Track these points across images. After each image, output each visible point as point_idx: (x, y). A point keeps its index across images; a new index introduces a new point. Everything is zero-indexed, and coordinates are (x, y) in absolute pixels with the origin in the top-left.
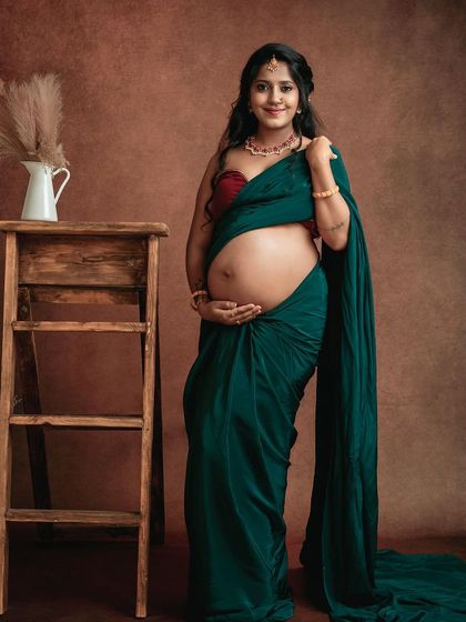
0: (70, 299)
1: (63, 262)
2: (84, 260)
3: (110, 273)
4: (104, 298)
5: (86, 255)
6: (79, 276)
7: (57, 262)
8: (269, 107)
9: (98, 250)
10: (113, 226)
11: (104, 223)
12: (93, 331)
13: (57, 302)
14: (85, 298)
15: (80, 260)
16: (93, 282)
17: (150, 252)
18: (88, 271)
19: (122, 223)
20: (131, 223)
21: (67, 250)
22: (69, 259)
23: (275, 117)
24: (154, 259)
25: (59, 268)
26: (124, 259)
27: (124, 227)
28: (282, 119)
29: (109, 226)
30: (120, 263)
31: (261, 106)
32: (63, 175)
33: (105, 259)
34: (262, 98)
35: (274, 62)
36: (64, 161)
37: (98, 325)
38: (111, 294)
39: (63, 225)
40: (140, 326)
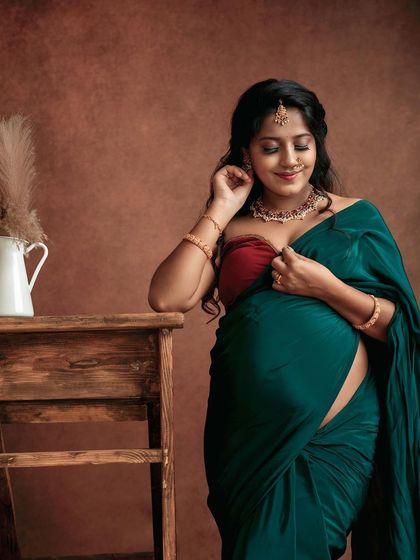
0: (55, 417)
1: (44, 370)
2: (72, 365)
3: (108, 381)
4: (100, 414)
5: (74, 359)
6: (65, 388)
7: (36, 369)
8: (283, 171)
9: (91, 350)
10: (113, 320)
11: (99, 317)
12: (89, 465)
13: (38, 422)
14: (75, 415)
15: (65, 365)
16: (85, 394)
17: (163, 351)
18: (78, 381)
19: (123, 316)
20: (136, 315)
21: (48, 353)
22: (52, 365)
23: (290, 182)
24: (167, 362)
25: (39, 378)
26: (126, 361)
27: (127, 320)
28: (298, 184)
29: (106, 320)
30: (122, 367)
31: (271, 171)
32: (38, 252)
33: (101, 363)
34: (272, 161)
35: (283, 110)
36: (39, 232)
37: (97, 456)
38: (109, 409)
39: (42, 321)
40: (154, 455)
